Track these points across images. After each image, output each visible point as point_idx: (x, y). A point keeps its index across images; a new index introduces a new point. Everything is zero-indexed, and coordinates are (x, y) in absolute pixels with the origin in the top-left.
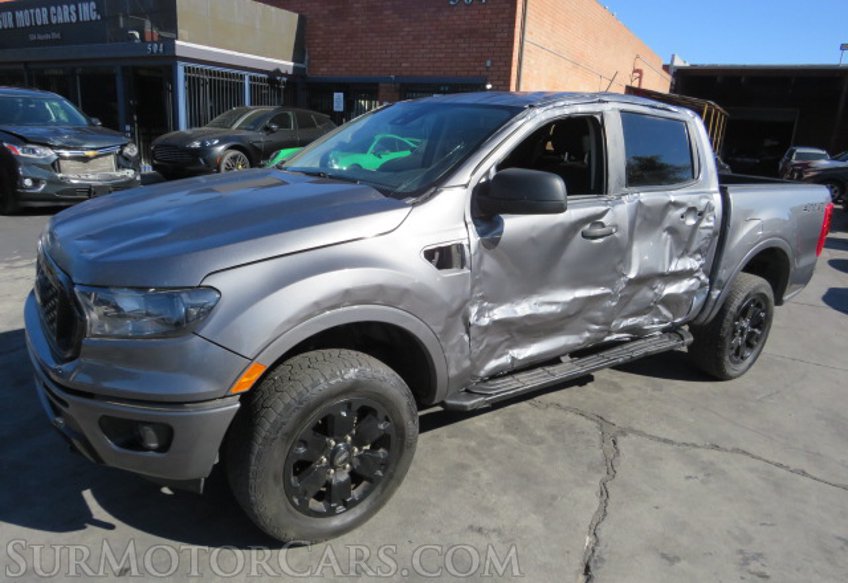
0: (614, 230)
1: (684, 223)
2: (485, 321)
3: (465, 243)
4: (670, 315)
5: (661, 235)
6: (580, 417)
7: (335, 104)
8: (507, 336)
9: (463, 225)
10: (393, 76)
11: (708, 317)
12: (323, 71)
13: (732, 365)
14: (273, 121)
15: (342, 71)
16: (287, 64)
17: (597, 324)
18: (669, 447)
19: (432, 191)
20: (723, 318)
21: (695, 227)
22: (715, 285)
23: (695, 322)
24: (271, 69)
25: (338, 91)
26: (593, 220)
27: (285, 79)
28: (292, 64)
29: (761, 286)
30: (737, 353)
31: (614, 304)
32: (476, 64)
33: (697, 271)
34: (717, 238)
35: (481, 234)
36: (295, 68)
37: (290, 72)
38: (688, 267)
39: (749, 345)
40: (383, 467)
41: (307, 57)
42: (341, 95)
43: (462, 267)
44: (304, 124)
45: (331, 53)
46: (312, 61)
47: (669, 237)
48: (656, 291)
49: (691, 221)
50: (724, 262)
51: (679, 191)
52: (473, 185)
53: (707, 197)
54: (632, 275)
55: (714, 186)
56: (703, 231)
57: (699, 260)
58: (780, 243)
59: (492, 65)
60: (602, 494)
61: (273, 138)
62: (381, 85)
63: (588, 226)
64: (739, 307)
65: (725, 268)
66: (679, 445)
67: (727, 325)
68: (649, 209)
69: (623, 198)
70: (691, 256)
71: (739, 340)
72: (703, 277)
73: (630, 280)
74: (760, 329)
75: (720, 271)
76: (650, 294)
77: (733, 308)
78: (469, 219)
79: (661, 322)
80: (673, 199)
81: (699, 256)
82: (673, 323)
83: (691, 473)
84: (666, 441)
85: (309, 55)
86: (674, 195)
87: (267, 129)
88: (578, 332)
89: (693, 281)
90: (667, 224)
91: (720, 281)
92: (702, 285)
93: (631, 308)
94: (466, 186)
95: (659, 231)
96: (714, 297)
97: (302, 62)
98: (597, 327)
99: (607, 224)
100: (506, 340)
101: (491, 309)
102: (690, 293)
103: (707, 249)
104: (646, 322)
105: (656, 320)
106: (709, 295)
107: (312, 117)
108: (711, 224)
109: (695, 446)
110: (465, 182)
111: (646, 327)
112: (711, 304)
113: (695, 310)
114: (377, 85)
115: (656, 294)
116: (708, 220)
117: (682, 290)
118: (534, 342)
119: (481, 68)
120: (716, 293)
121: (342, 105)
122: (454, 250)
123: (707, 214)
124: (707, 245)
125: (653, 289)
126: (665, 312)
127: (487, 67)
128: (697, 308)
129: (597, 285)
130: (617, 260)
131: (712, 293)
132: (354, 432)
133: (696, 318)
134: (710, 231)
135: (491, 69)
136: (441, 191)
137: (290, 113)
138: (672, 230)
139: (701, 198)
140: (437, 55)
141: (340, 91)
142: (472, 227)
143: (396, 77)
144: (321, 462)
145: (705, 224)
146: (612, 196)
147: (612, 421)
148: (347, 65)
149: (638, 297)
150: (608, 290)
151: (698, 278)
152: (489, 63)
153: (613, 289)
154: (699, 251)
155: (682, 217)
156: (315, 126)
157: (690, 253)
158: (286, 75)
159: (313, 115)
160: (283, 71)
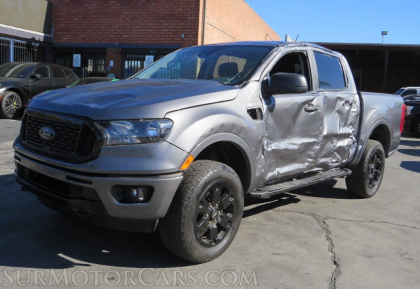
0: (318, 108)
1: (344, 108)
2: (270, 149)
3: (262, 108)
4: (340, 158)
5: (335, 114)
6: (301, 215)
7: (74, 62)
8: (276, 160)
9: (259, 99)
10: (116, 43)
11: (357, 161)
12: (65, 40)
13: (369, 189)
14: (37, 72)
15: (79, 40)
16: (40, 35)
17: (311, 158)
18: (351, 222)
19: (245, 82)
20: (364, 162)
21: (349, 111)
22: (360, 142)
23: (351, 164)
24: (29, 37)
25: (76, 53)
26: (309, 102)
27: (37, 45)
28: (43, 34)
29: (378, 145)
30: (370, 183)
31: (319, 147)
32: (174, 36)
33: (351, 134)
34: (358, 118)
35: (267, 104)
36: (45, 37)
37: (42, 40)
38: (347, 132)
39: (375, 179)
40: (229, 223)
41: (53, 30)
42: (79, 56)
43: (262, 119)
44: (57, 74)
45: (71, 28)
46: (57, 33)
47: (338, 115)
48: (334, 144)
49: (347, 108)
50: (363, 130)
51: (341, 92)
52: (261, 81)
53: (353, 96)
54: (325, 133)
55: (355, 91)
56: (352, 114)
57: (351, 129)
58: (386, 123)
59: (185, 37)
60: (328, 239)
61: (38, 84)
62: (108, 49)
63: (307, 106)
64: (370, 156)
65: (363, 133)
66: (355, 221)
67: (366, 165)
68: (329, 100)
69: (320, 93)
70: (348, 127)
71: (371, 176)
72: (354, 138)
73: (324, 136)
74: (379, 170)
75: (361, 135)
76: (332, 145)
77: (368, 157)
78: (261, 97)
79: (337, 162)
80: (339, 96)
81: (351, 127)
82: (341, 163)
83: (365, 230)
84: (348, 220)
85: (54, 28)
86: (339, 94)
87: (33, 77)
88: (303, 162)
89: (350, 140)
90: (337, 109)
91: (362, 141)
92: (354, 143)
93: (324, 152)
94: (258, 81)
95: (334, 112)
96: (360, 149)
97: (50, 34)
98: (311, 160)
99: (314, 105)
100: (276, 162)
101: (271, 144)
102: (349, 146)
103: (355, 123)
104: (330, 161)
105: (334, 160)
106: (357, 148)
107: (62, 70)
108: (356, 110)
109: (362, 221)
110: (258, 79)
111: (330, 164)
112: (358, 153)
113: (351, 156)
114: (105, 49)
115: (334, 146)
116: (355, 108)
117: (345, 144)
118: (285, 165)
119: (177, 39)
120: (360, 147)
121: (79, 62)
122: (257, 110)
123: (353, 105)
124: (355, 121)
125: (333, 143)
126: (338, 156)
127: (182, 38)
128: (352, 155)
129: (312, 137)
130: (320, 124)
131: (359, 147)
132: (219, 202)
133: (351, 161)
134: (356, 114)
135: (185, 39)
136: (249, 83)
137: (48, 67)
138: (339, 112)
139: (350, 96)
140: (147, 30)
141: (78, 53)
142: (263, 100)
143: (119, 44)
144: (206, 216)
145: (353, 110)
146: (314, 91)
147: (319, 215)
148: (83, 36)
149: (327, 146)
150: (316, 140)
151: (352, 138)
152: (183, 36)
153: (318, 140)
154: (351, 124)
155: (343, 105)
156: (64, 76)
157: (347, 125)
158: (39, 42)
159: (63, 69)
160: (37, 39)
